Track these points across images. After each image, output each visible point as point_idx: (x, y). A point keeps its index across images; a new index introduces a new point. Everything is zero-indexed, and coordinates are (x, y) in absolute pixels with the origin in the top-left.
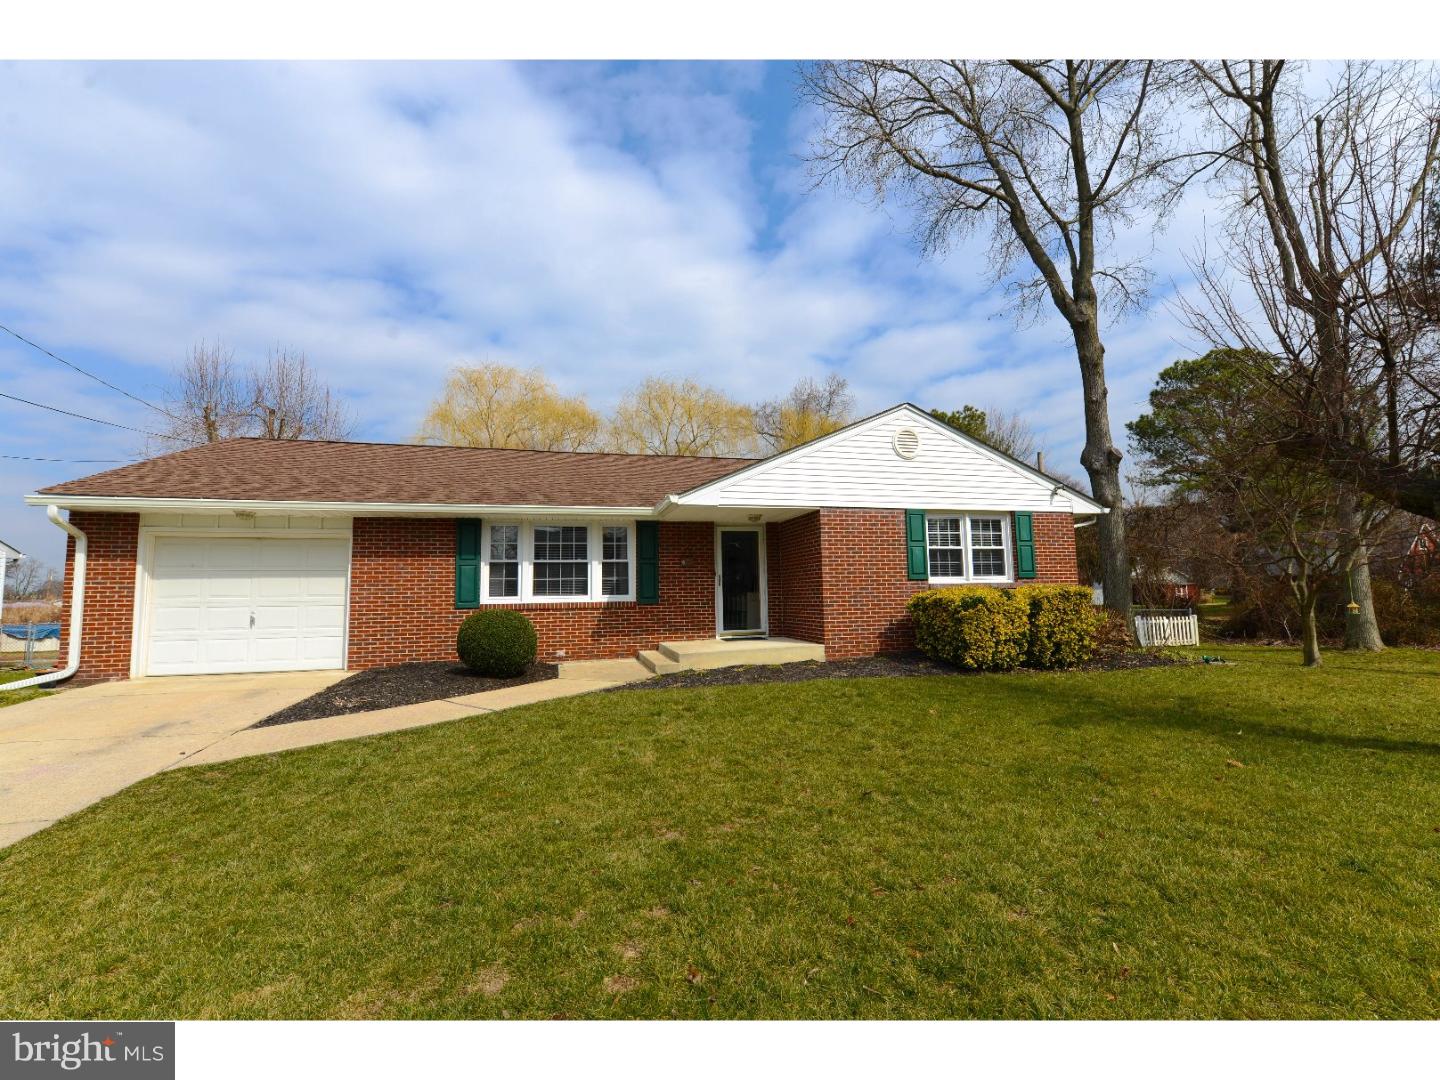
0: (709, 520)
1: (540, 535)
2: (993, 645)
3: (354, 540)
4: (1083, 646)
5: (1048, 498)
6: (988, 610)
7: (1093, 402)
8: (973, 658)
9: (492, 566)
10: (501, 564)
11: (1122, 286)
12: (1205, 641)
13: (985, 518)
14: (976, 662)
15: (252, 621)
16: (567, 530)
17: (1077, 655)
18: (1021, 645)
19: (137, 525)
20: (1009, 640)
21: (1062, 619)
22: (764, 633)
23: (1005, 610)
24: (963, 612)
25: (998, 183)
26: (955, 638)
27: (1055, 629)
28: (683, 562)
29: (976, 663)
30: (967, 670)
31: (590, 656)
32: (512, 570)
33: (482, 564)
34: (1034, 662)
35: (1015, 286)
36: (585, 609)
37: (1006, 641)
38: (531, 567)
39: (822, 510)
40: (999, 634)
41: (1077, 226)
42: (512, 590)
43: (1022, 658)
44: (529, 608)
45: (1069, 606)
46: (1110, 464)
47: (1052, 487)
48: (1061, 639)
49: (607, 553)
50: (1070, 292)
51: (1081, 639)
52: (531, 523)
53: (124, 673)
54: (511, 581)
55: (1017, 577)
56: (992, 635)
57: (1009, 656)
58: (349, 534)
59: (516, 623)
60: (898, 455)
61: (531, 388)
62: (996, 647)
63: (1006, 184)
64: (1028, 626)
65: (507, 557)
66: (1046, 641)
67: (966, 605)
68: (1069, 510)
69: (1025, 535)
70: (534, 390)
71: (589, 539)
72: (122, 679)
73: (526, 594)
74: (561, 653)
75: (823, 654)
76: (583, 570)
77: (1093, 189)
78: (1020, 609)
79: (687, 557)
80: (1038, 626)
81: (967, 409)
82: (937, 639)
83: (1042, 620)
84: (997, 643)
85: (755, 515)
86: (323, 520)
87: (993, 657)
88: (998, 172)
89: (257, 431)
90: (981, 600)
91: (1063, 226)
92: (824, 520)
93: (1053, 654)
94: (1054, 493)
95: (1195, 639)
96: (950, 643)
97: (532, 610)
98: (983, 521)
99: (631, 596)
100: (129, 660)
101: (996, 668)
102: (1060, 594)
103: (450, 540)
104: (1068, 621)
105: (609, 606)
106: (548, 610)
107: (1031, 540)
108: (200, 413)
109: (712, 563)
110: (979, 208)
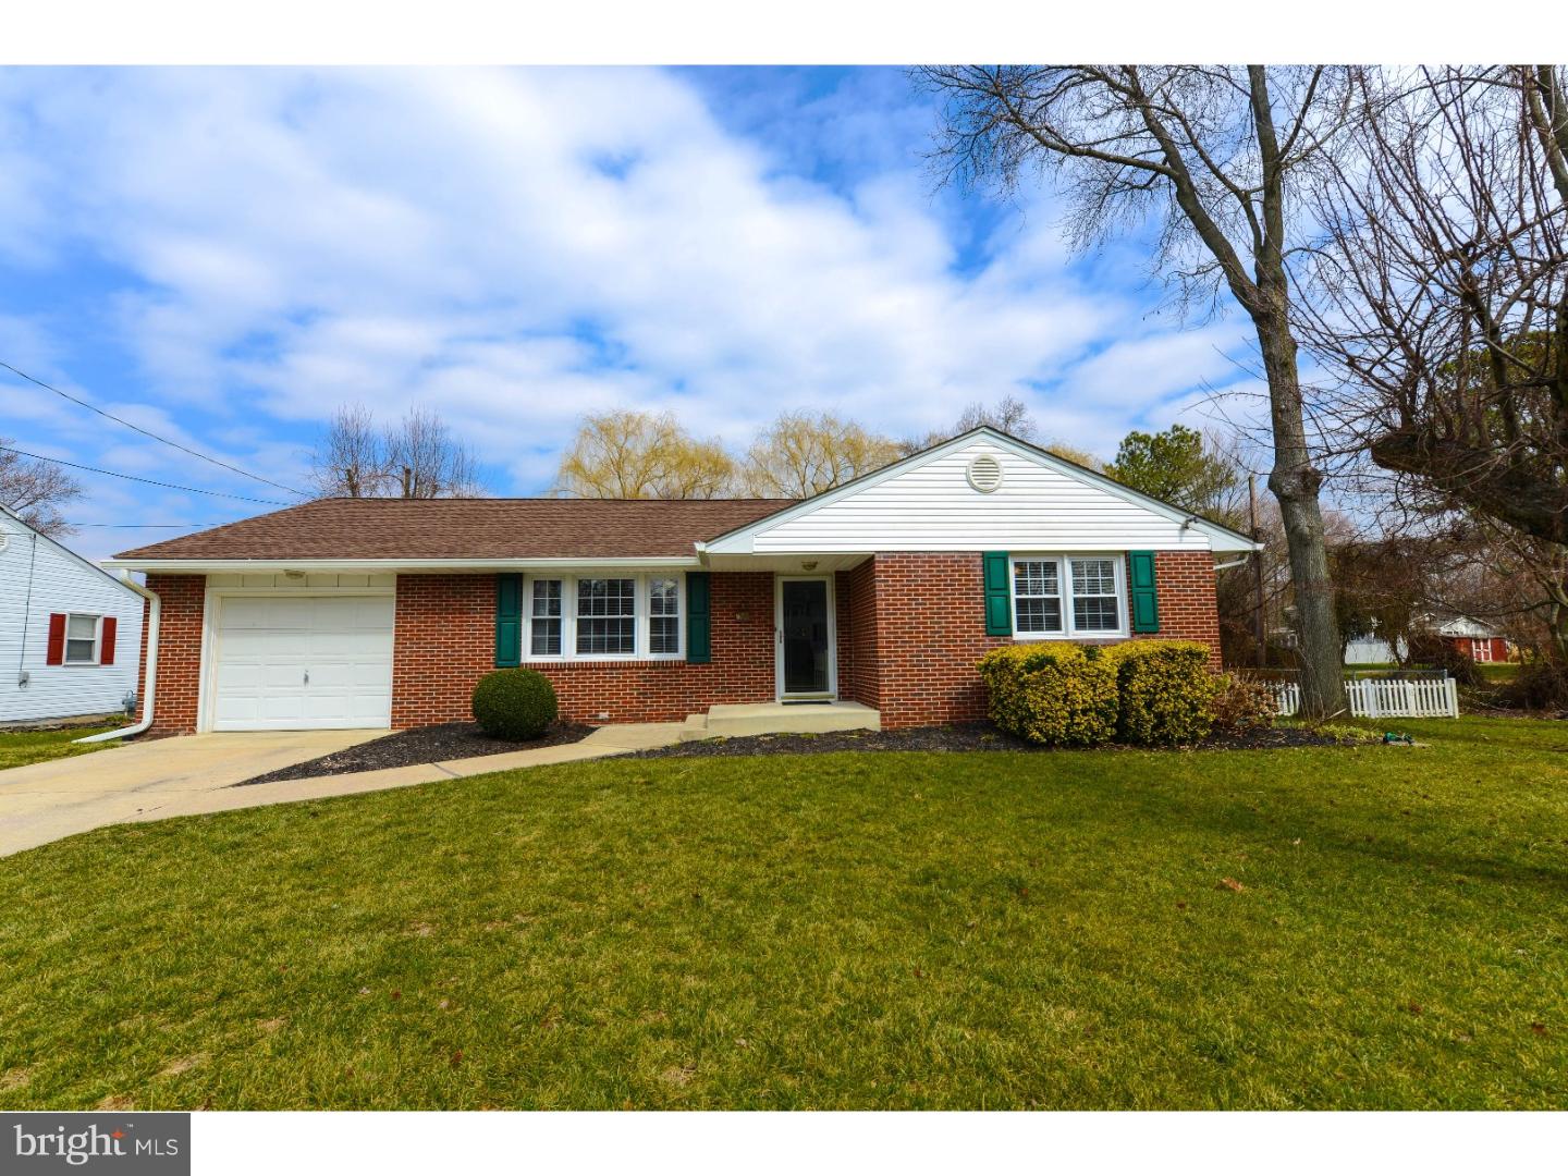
0: (768, 569)
1: (584, 587)
2: (1067, 715)
3: (398, 597)
4: (1197, 719)
5: (1176, 533)
6: (1059, 671)
7: (1281, 411)
8: (1041, 732)
9: (535, 623)
10: (544, 620)
11: (1335, 262)
12: (1470, 712)
13: (1036, 560)
14: (1046, 735)
15: (306, 679)
16: (613, 585)
17: (1189, 729)
18: (1108, 717)
19: (204, 586)
20: (1090, 710)
21: (1166, 684)
22: (832, 697)
23: (1083, 673)
24: (1026, 675)
25: (1163, 155)
26: (1020, 707)
27: (1158, 697)
28: (738, 617)
29: (1045, 737)
30: (1033, 745)
31: (635, 719)
32: (556, 626)
33: (524, 621)
34: (1126, 735)
35: (1176, 276)
36: (629, 668)
37: (1085, 712)
38: (575, 624)
39: (877, 555)
40: (1073, 702)
41: (1261, 195)
42: (555, 647)
43: (1109, 731)
44: (571, 667)
45: (1175, 668)
46: (1306, 488)
47: (1182, 519)
48: (1164, 709)
49: (656, 605)
50: (1253, 278)
51: (1194, 709)
52: (574, 576)
53: (193, 731)
54: (553, 639)
55: (1134, 632)
56: (1065, 703)
57: (1090, 728)
58: (393, 591)
59: (530, 683)
60: (974, 487)
61: (665, 433)
62: (1072, 719)
63: (1171, 155)
64: (1117, 693)
65: (550, 614)
66: (1144, 712)
67: (1031, 667)
68: (1207, 547)
69: (1144, 579)
70: (665, 436)
71: (635, 593)
72: (189, 734)
73: (569, 653)
74: (604, 715)
75: (879, 722)
76: (629, 626)
77: (1281, 144)
78: (1104, 672)
79: (743, 610)
80: (1131, 693)
81: (1175, 428)
82: (1004, 707)
83: (1136, 685)
84: (1072, 714)
85: (811, 562)
86: (370, 578)
87: (1067, 730)
88: (1161, 140)
89: (397, 492)
90: (1051, 661)
91: (1244, 197)
92: (880, 567)
93: (1155, 728)
94: (1185, 527)
95: (1453, 710)
96: (1015, 712)
97: (574, 669)
98: (1032, 564)
99: (681, 655)
100: (196, 716)
101: (1074, 744)
102: (1162, 653)
103: (491, 596)
104: (1174, 686)
105: (655, 665)
106: (591, 669)
107: (1152, 586)
108: (343, 475)
109: (772, 618)
110: (1145, 187)
